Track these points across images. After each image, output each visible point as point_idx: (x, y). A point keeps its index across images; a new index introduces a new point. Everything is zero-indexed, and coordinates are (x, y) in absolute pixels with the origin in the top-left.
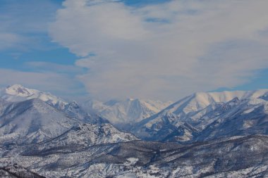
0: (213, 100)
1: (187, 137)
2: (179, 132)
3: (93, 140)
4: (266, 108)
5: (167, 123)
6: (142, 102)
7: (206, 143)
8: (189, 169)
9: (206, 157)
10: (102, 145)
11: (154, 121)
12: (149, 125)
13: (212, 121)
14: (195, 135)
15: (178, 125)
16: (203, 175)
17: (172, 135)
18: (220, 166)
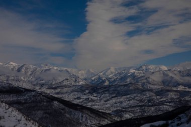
1: (107, 83)
2: (104, 81)
3: (73, 84)
4: (136, 73)
5: (100, 78)
7: (114, 86)
8: (108, 95)
9: (114, 90)
10: (76, 85)
11: (95, 77)
12: (93, 79)
13: (116, 78)
14: (110, 82)
15: (103, 79)
16: (112, 97)
17: (101, 83)
18: (119, 94)
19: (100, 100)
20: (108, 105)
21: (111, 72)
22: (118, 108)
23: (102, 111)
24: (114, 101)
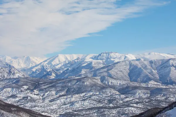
0: (67, 58)
1: (53, 76)
2: (49, 74)
3: (6, 76)
4: (93, 63)
5: (43, 69)
6: (31, 58)
7: (63, 80)
8: (54, 93)
9: (62, 87)
10: (10, 79)
11: (37, 68)
12: (34, 70)
13: (66, 69)
14: (57, 75)
15: (49, 70)
16: (60, 96)
17: (46, 75)
18: (70, 92)
19: (44, 99)
20: (54, 107)
21: (59, 61)
22: (68, 111)
23: (46, 114)
24: (62, 100)
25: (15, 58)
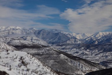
0: (104, 34)
1: (96, 43)
2: (94, 42)
3: (73, 43)
5: (91, 39)
6: (85, 34)
7: (101, 44)
8: (97, 51)
9: (101, 48)
10: (75, 44)
11: (88, 39)
12: (87, 40)
13: (103, 39)
14: (98, 42)
15: (94, 40)
16: (100, 53)
17: (93, 42)
18: (105, 51)
19: (92, 54)
20: (97, 58)
21: (100, 35)
22: (104, 60)
23: (93, 61)
24: (101, 55)
25: (78, 34)
